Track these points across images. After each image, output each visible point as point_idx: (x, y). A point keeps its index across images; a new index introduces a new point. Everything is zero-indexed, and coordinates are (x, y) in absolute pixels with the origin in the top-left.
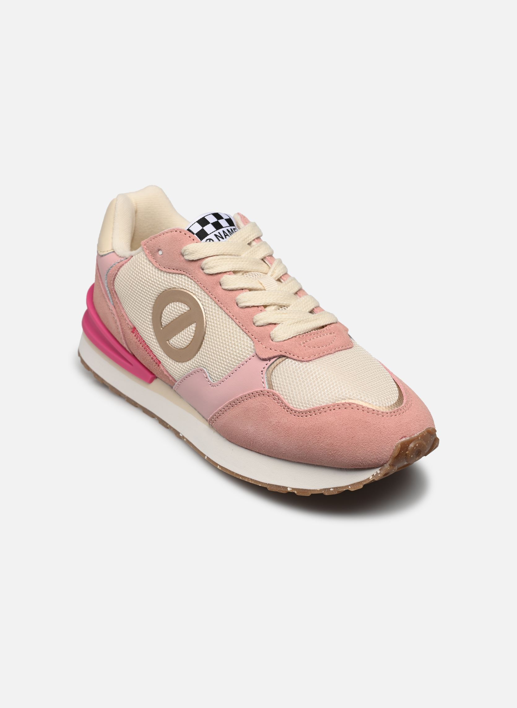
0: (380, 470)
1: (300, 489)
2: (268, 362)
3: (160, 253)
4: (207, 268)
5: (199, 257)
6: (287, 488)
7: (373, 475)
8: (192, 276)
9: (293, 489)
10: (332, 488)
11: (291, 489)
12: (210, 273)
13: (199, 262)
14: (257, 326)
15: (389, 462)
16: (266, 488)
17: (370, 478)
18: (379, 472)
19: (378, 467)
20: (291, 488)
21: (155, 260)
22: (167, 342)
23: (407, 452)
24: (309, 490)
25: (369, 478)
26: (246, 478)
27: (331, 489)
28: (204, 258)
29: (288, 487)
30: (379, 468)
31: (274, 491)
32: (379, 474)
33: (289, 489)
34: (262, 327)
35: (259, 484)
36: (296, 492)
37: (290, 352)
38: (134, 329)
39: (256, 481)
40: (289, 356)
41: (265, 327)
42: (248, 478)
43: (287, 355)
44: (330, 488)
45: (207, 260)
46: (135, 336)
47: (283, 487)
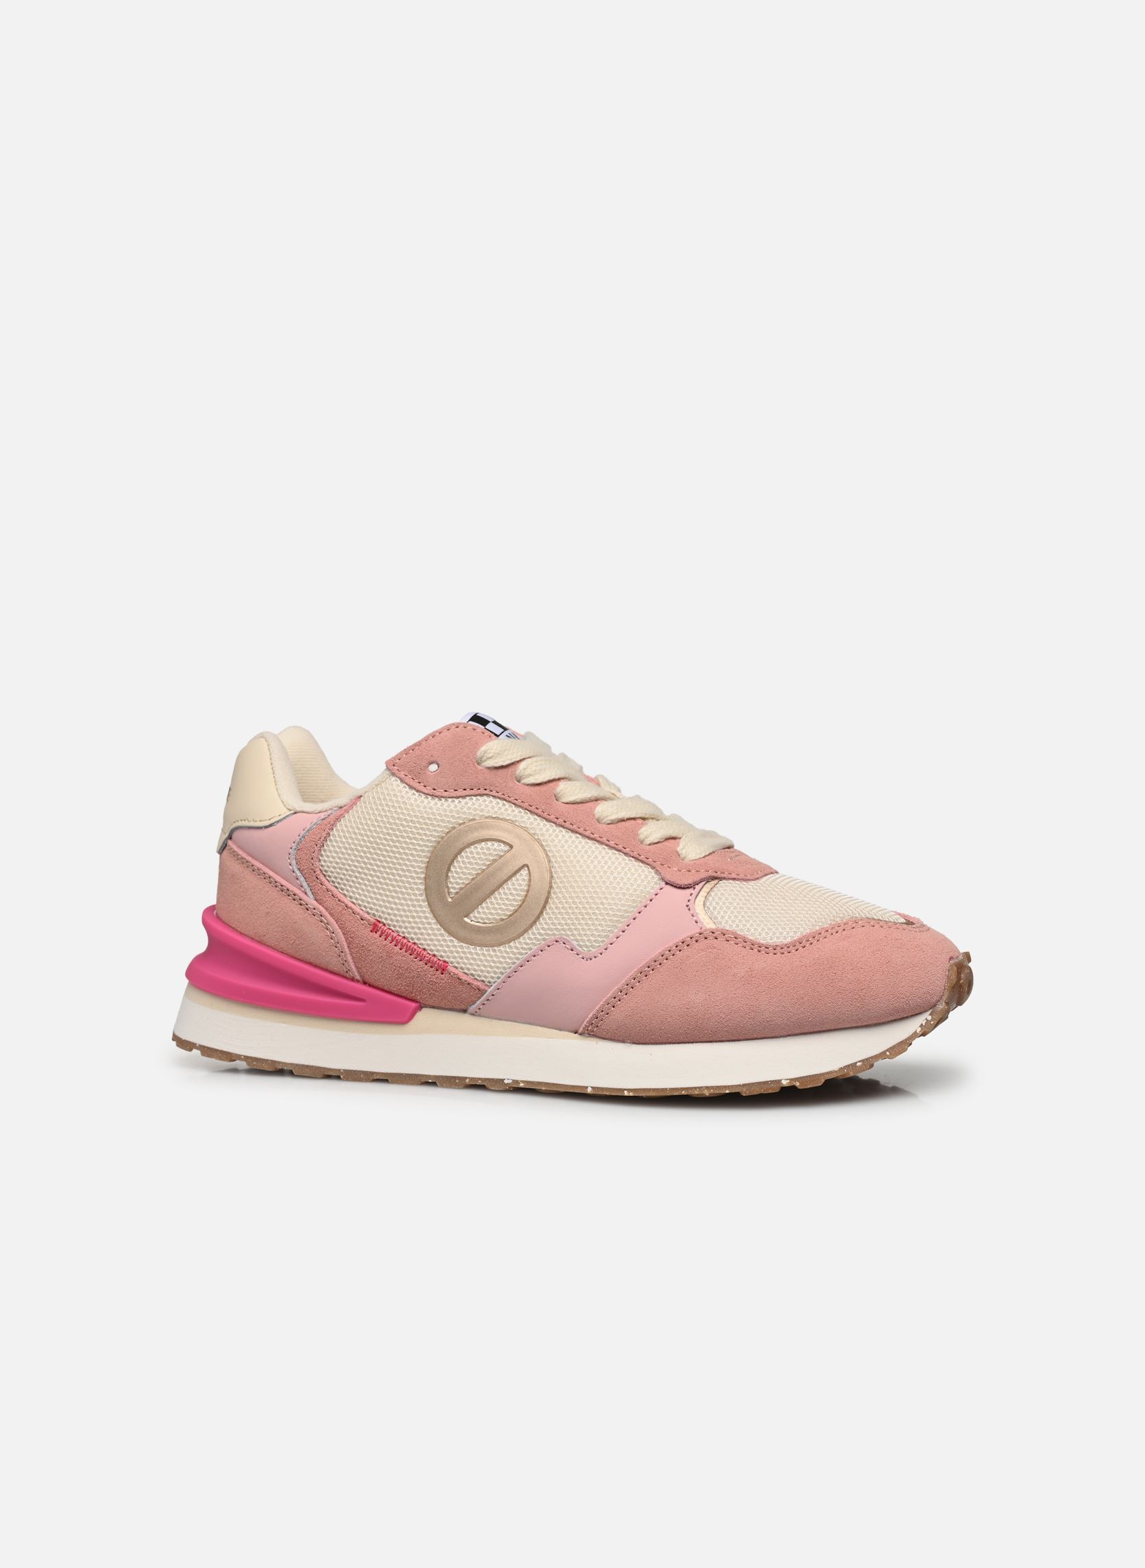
0: (930, 1015)
1: (803, 1077)
2: (691, 890)
3: (433, 767)
4: (530, 775)
5: (511, 759)
6: (779, 1081)
7: (922, 1024)
8: (503, 794)
9: (791, 1080)
10: (859, 1061)
11: (788, 1081)
12: (538, 782)
13: (510, 769)
14: (650, 845)
15: (944, 998)
16: (738, 1094)
17: (918, 1032)
18: (929, 1018)
19: (926, 1011)
20: (787, 1079)
21: (423, 783)
22: (466, 919)
23: (962, 981)
24: (820, 1074)
25: (916, 1032)
26: (695, 1088)
27: (858, 1064)
28: (518, 762)
29: (781, 1080)
30: (929, 1012)
31: (755, 1093)
32: (932, 1020)
33: (785, 1083)
34: (659, 844)
35: (726, 1090)
36: (797, 1084)
37: (722, 871)
38: (376, 927)
39: (718, 1087)
40: (723, 875)
41: (662, 843)
42: (700, 1088)
43: (719, 874)
44: (856, 1063)
45: (522, 765)
46: (380, 936)
47: (772, 1082)
